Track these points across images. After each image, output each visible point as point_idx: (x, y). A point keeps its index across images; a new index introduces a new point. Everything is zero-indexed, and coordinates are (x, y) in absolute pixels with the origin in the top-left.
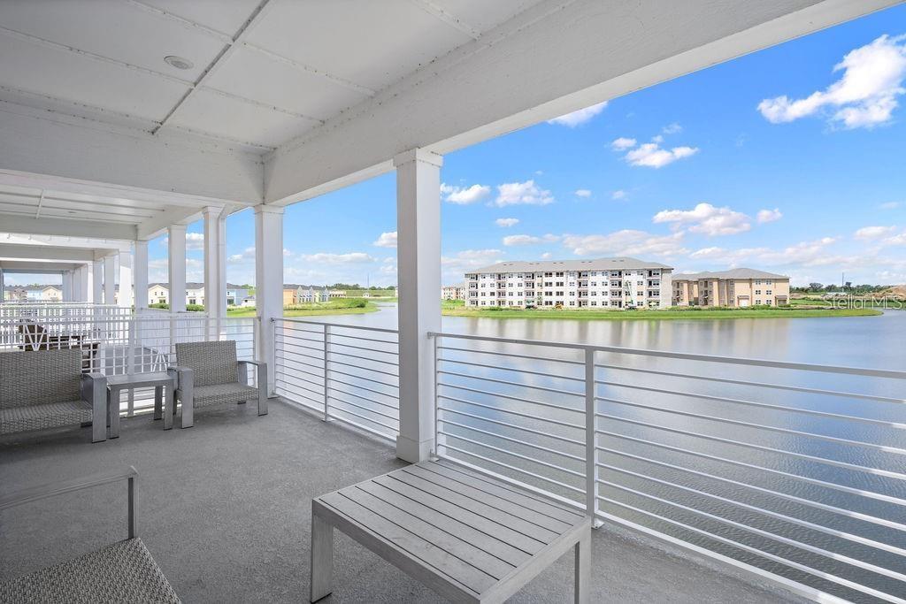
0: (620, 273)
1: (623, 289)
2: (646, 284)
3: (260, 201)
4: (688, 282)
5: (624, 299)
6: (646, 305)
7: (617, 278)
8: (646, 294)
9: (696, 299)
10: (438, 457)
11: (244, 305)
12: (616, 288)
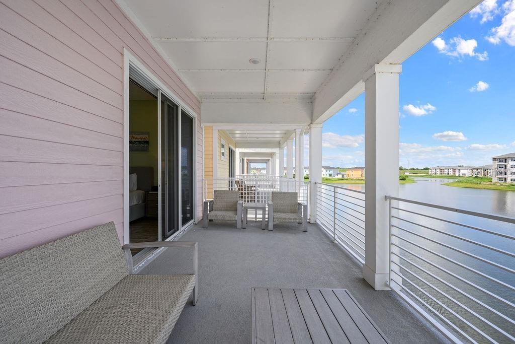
3: (310, 122)
10: (391, 288)
11: (336, 177)
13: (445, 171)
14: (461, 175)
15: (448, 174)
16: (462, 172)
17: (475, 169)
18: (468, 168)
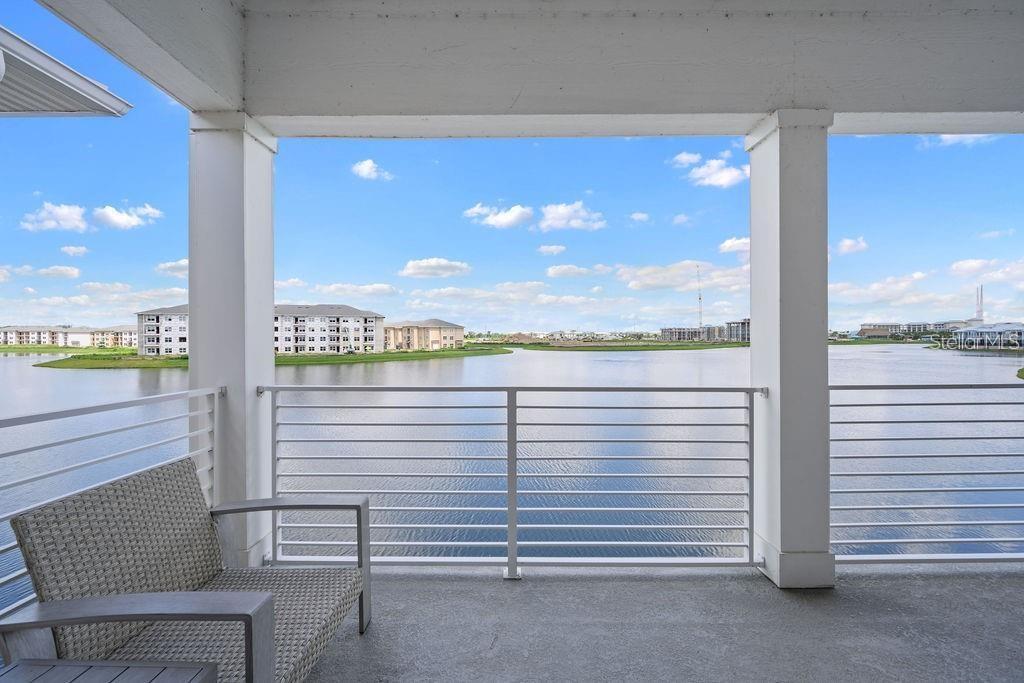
0: (338, 320)
1: (342, 335)
2: (362, 330)
4: (394, 329)
5: (342, 343)
6: (362, 350)
7: (335, 324)
8: (362, 339)
9: (401, 344)
12: (335, 334)
13: (31, 335)
14: (70, 344)
15: (39, 342)
16: (72, 338)
17: (97, 332)
18: (82, 331)
